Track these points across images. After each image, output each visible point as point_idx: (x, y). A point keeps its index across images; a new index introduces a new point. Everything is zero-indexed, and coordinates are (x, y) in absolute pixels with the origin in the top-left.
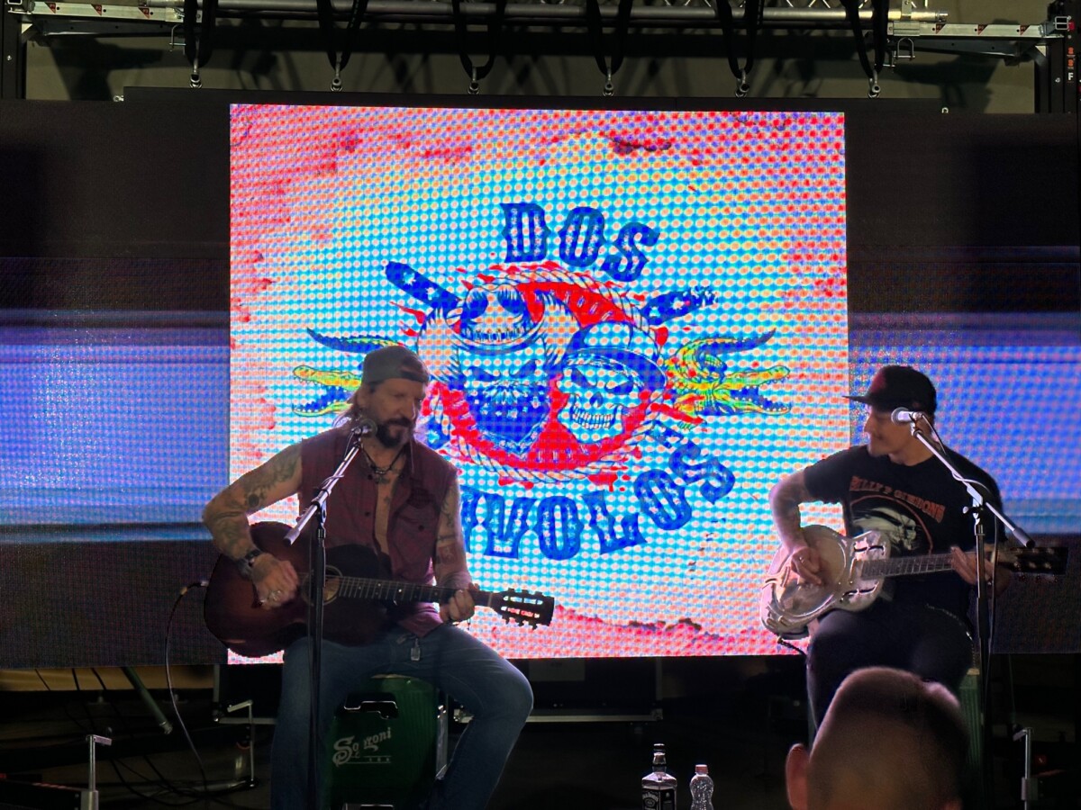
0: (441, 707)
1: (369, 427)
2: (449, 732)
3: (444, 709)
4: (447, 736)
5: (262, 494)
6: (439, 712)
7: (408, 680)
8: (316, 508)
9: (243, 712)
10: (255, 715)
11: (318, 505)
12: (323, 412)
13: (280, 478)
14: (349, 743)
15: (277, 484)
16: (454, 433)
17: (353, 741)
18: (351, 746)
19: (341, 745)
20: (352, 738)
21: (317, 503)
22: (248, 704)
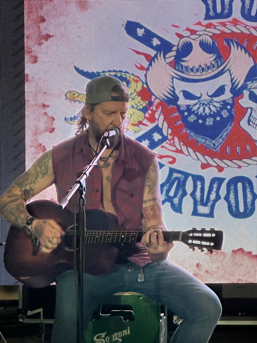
0: (162, 315)
2: (168, 331)
3: (164, 315)
4: (166, 333)
6: (161, 318)
7: (140, 296)
8: (79, 185)
9: (37, 316)
10: (45, 317)
11: (80, 183)
14: (103, 336)
17: (106, 336)
18: (104, 338)
19: (98, 338)
20: (105, 333)
22: (40, 310)
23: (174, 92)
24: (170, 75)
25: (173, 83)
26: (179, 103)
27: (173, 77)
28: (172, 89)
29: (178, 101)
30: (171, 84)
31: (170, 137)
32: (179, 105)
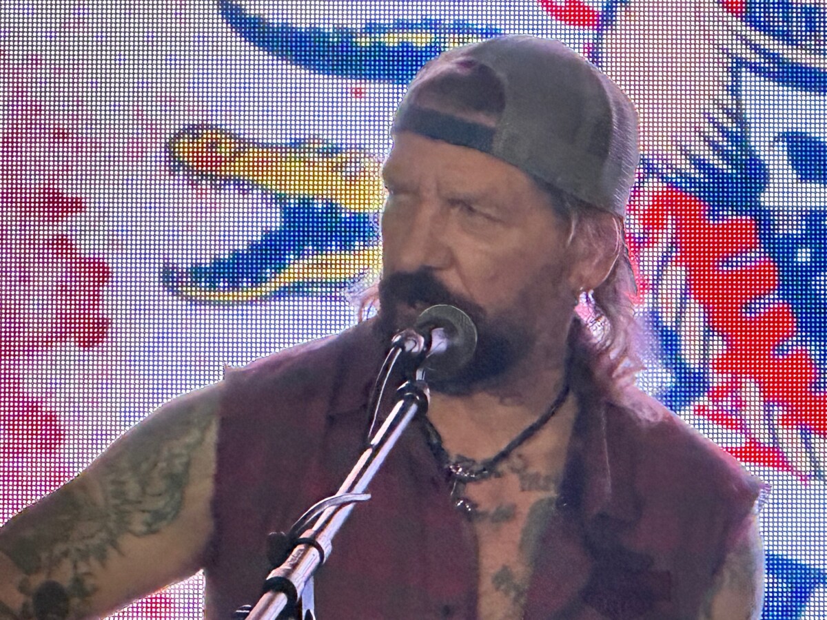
1: (450, 332)
5: (78, 581)
8: (282, 600)
11: (289, 589)
12: (268, 288)
13: (138, 522)
15: (128, 542)
16: (721, 366)
21: (284, 585)
23: (740, 140)
24: (725, 51)
25: (735, 90)
26: (767, 199)
27: (740, 63)
28: (730, 125)
29: (762, 189)
30: (728, 100)
31: (717, 380)
32: (768, 212)
